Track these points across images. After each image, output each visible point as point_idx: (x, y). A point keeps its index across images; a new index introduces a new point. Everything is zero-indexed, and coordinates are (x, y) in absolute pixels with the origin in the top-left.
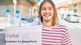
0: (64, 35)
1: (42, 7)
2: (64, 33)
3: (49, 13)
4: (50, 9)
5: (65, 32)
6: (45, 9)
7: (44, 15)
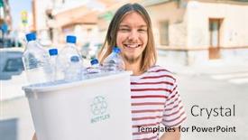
0: (171, 92)
1: (122, 24)
2: (169, 87)
3: (139, 41)
4: (140, 30)
5: (172, 84)
6: (129, 30)
7: (126, 45)
